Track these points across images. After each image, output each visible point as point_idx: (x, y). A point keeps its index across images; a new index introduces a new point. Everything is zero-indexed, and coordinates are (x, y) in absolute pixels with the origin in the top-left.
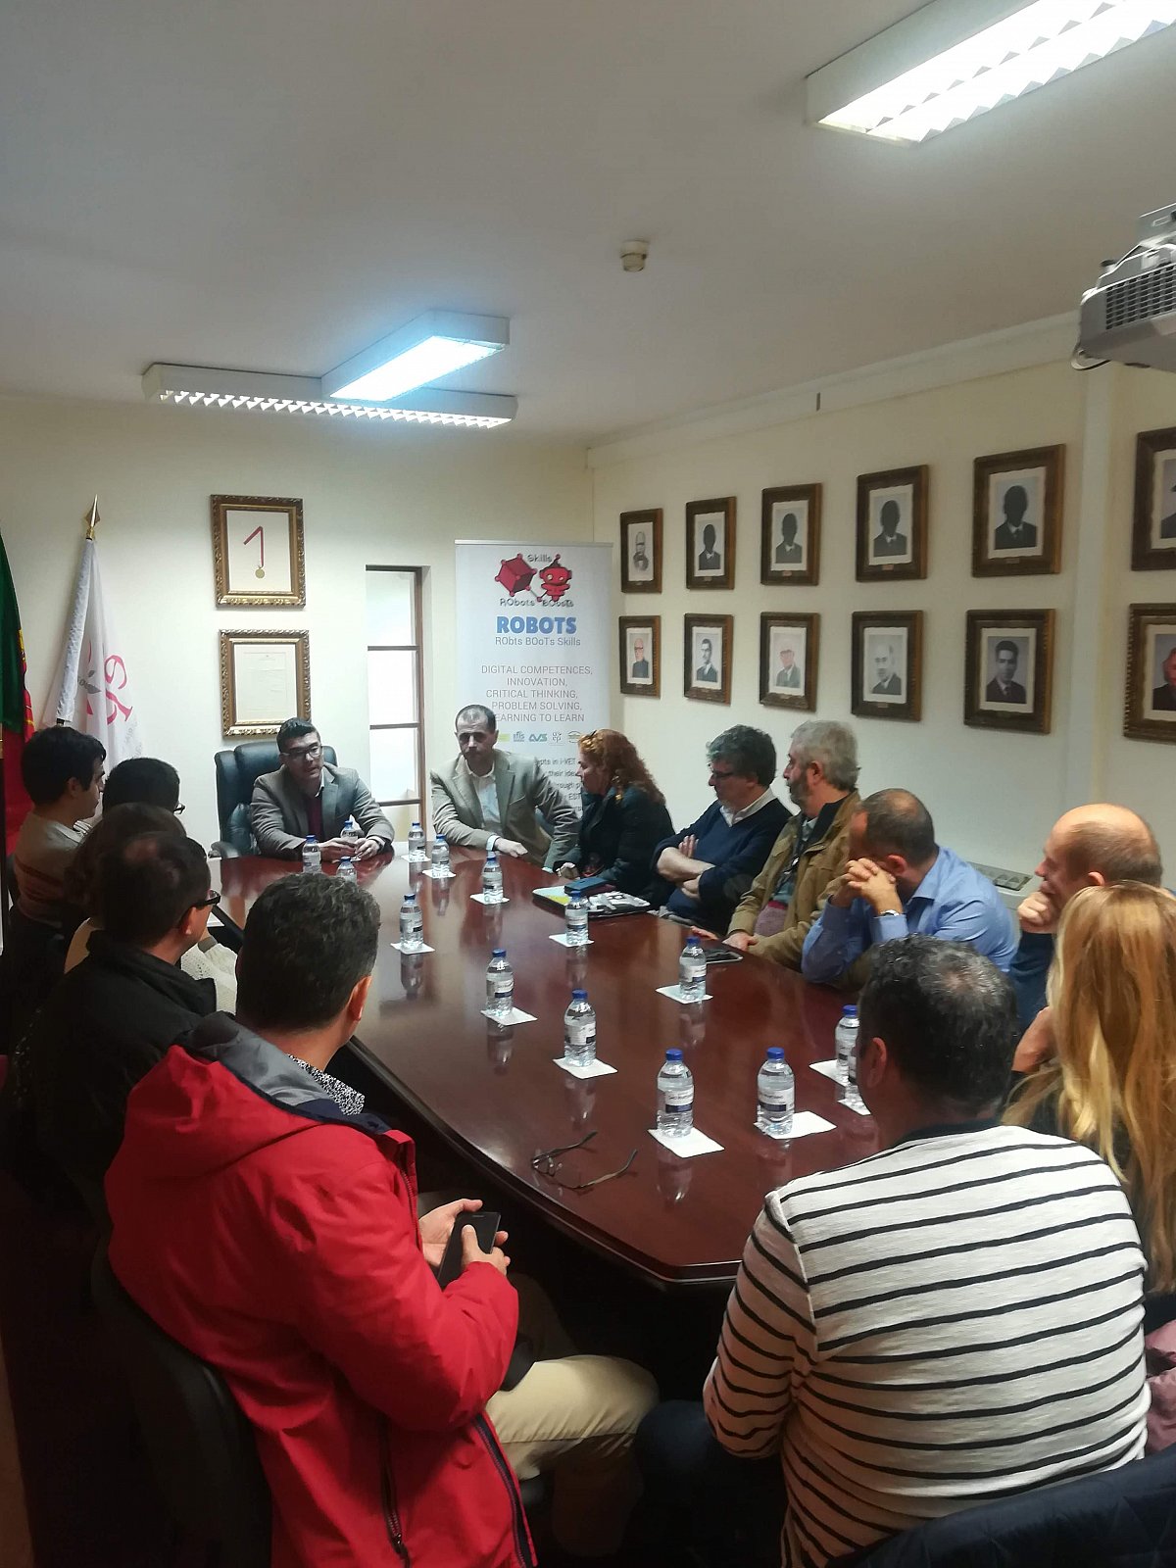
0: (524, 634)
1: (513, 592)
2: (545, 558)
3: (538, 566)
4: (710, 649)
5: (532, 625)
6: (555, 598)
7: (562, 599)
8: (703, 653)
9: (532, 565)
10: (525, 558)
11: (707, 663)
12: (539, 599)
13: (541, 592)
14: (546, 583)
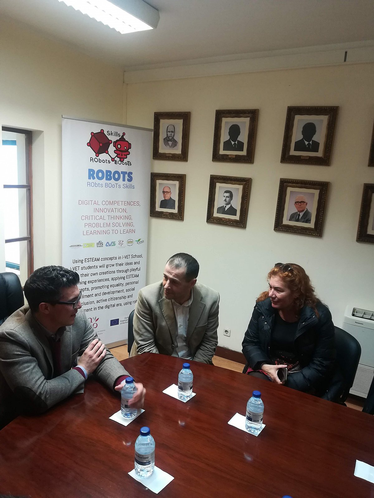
0: (104, 181)
1: (98, 154)
2: (117, 134)
3: (113, 138)
4: (231, 196)
5: (109, 175)
6: (122, 160)
7: (125, 160)
8: (224, 198)
9: (110, 137)
10: (106, 133)
11: (227, 204)
12: (113, 159)
13: (114, 155)
14: (117, 150)
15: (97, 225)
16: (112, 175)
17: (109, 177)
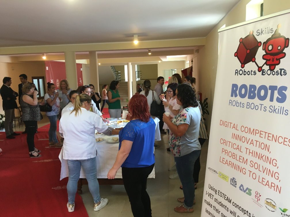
1: (243, 64)
5: (252, 92)
7: (277, 68)
10: (255, 33)
12: (260, 69)
14: (267, 54)
16: (256, 92)
17: (252, 94)
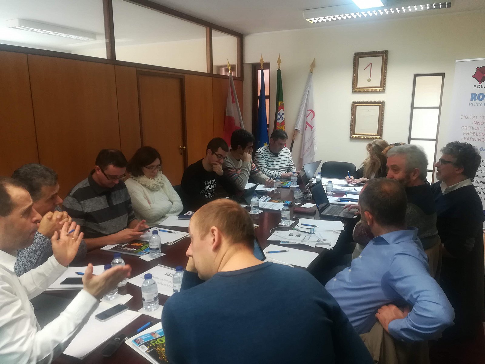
15: (474, 134)
